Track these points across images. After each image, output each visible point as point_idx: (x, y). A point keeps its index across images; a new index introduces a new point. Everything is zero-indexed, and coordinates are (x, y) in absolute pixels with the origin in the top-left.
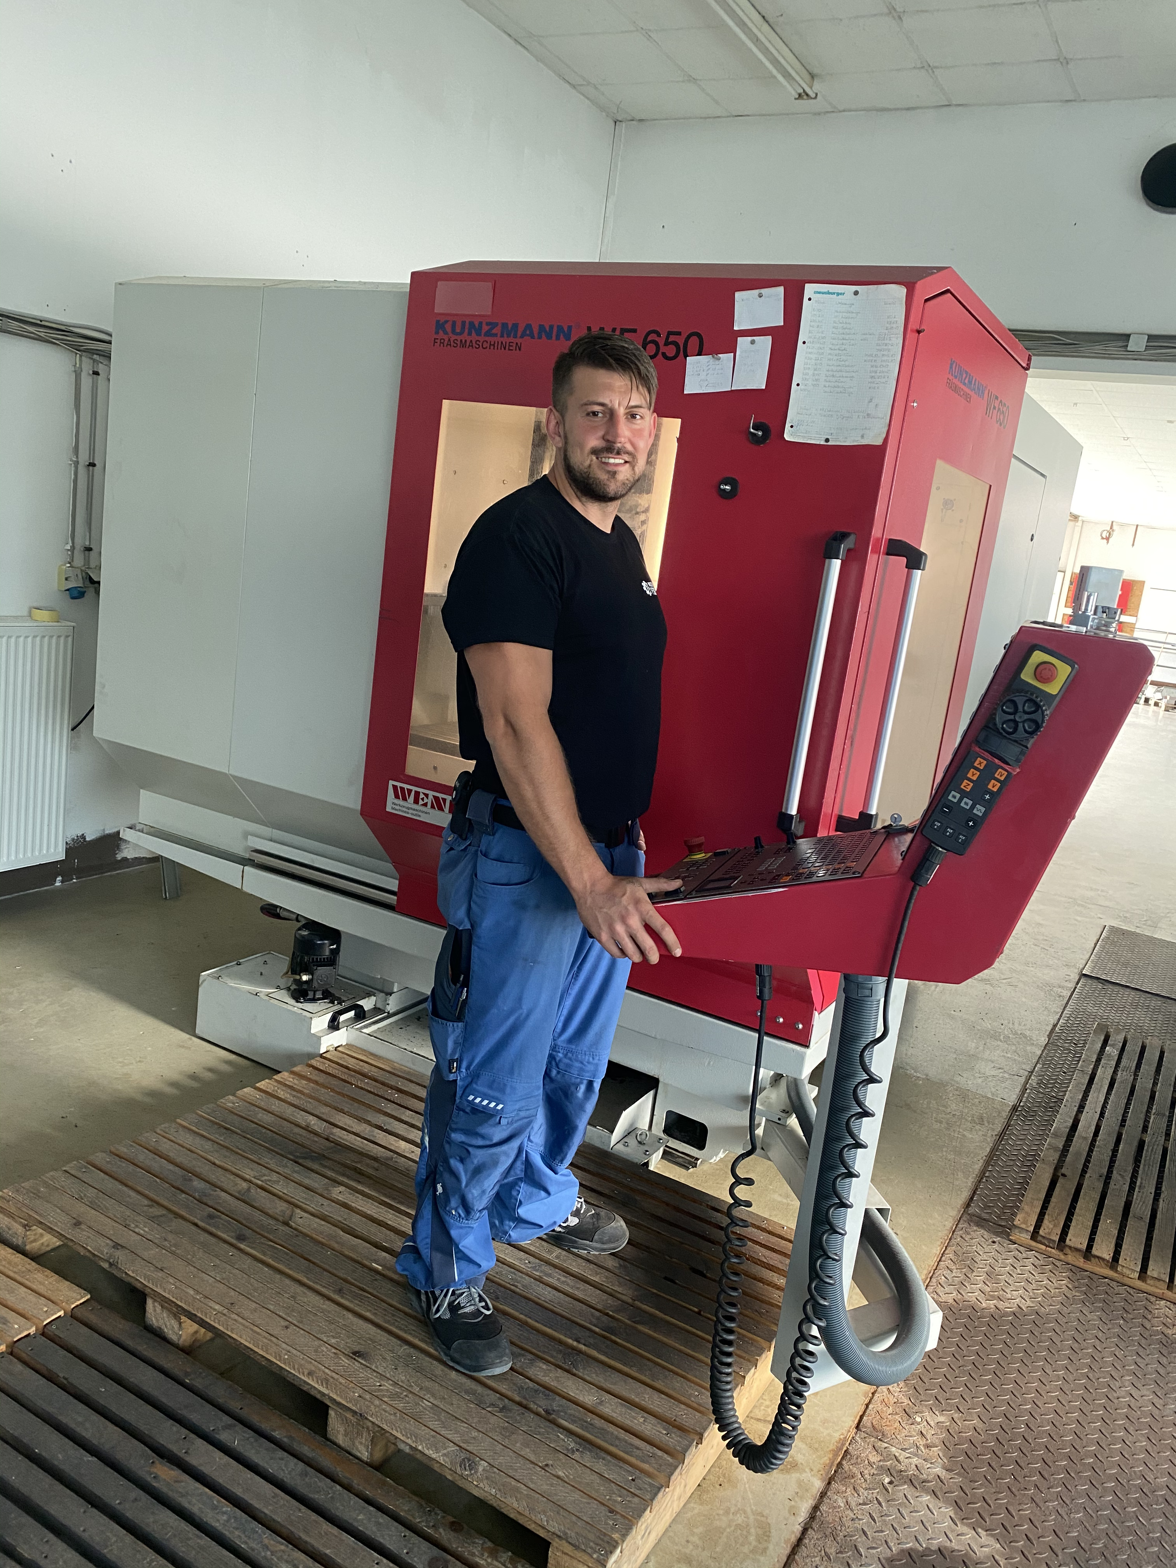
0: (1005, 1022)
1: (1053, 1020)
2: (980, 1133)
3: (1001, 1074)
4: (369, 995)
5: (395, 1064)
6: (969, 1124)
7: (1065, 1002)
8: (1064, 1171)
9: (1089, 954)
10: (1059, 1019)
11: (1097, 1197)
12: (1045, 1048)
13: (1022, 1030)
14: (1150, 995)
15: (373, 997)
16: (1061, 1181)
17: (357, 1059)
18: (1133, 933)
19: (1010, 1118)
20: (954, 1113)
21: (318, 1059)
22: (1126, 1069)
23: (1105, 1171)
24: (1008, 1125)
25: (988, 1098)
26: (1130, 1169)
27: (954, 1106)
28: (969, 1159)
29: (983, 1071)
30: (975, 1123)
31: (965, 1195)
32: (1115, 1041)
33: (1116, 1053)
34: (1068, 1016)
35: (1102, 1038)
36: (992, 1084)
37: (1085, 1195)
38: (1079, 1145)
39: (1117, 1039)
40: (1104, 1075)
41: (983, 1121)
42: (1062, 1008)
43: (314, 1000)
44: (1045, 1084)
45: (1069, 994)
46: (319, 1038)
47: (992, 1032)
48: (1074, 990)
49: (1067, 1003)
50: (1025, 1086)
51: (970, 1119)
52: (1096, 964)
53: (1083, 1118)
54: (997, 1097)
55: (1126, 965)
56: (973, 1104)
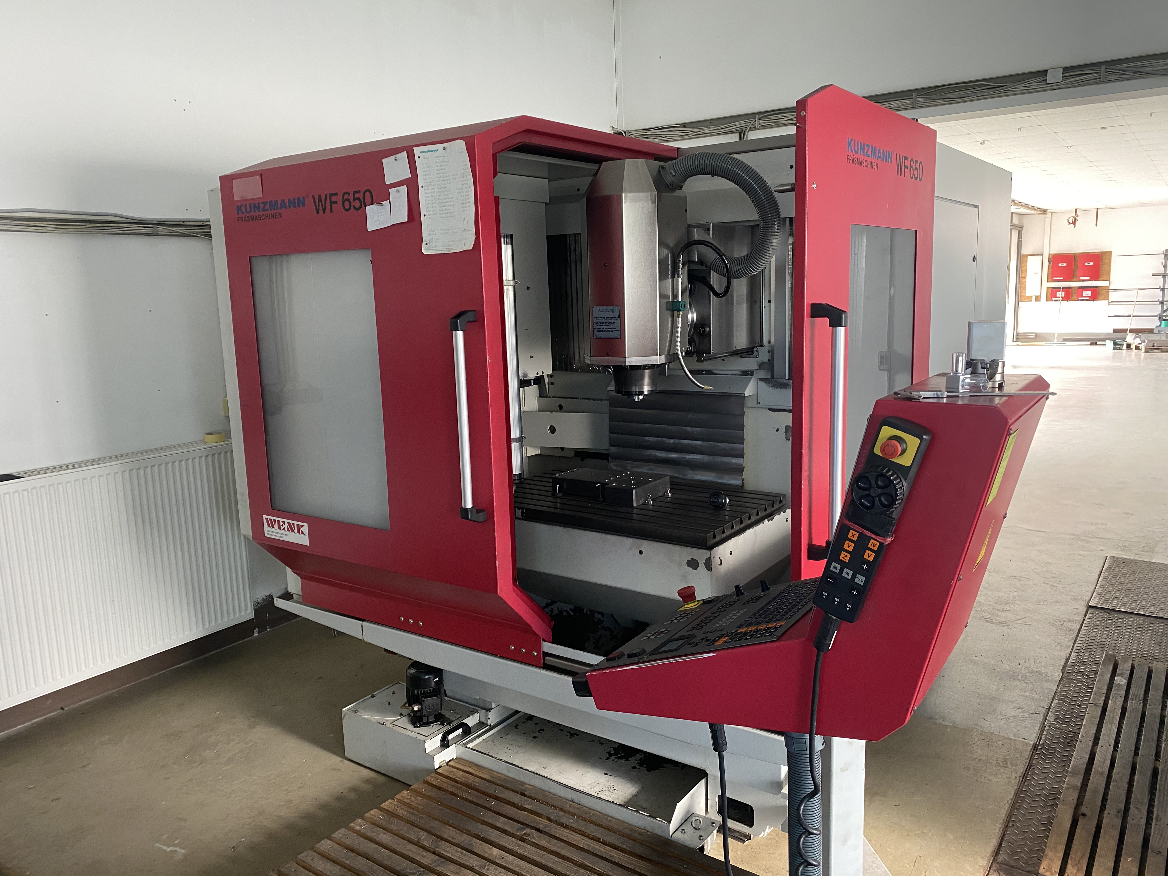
0: (1021, 662)
1: (1065, 655)
2: (1005, 776)
3: (1021, 714)
4: (473, 713)
5: (494, 773)
6: (994, 768)
7: (1075, 635)
8: (1083, 809)
9: (1094, 586)
10: (1071, 653)
11: (1116, 834)
12: (1060, 683)
13: (1037, 667)
14: (1152, 619)
15: (476, 714)
16: (1081, 821)
17: (464, 771)
18: (1133, 561)
19: (1031, 759)
20: (980, 758)
21: (433, 775)
22: (1135, 697)
23: (1122, 806)
24: (1029, 766)
25: (1010, 739)
26: (1146, 801)
27: (979, 751)
28: (996, 803)
29: (1004, 713)
30: (999, 766)
31: (994, 842)
32: (1123, 670)
33: (1124, 682)
34: (1079, 648)
35: (1111, 668)
36: (1012, 725)
37: (1105, 834)
38: (1097, 781)
39: (1125, 667)
40: (1115, 705)
41: (1007, 763)
42: (1073, 641)
43: (427, 724)
44: (1062, 720)
45: (1078, 627)
46: (433, 757)
47: (1011, 673)
48: (1083, 622)
49: (1077, 636)
50: (1044, 723)
51: (995, 762)
52: (1100, 594)
53: (1099, 750)
54: (1018, 737)
55: (1128, 592)
56: (997, 747)
